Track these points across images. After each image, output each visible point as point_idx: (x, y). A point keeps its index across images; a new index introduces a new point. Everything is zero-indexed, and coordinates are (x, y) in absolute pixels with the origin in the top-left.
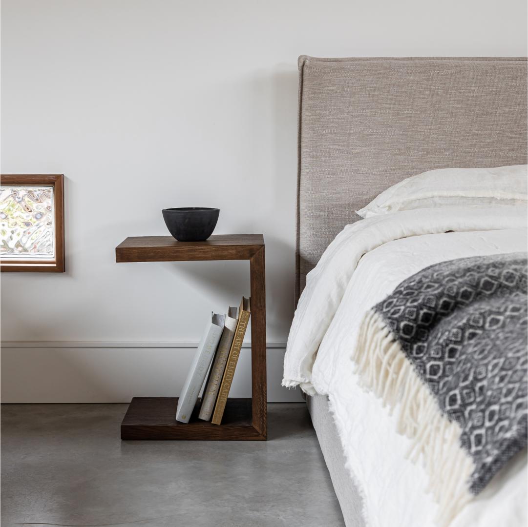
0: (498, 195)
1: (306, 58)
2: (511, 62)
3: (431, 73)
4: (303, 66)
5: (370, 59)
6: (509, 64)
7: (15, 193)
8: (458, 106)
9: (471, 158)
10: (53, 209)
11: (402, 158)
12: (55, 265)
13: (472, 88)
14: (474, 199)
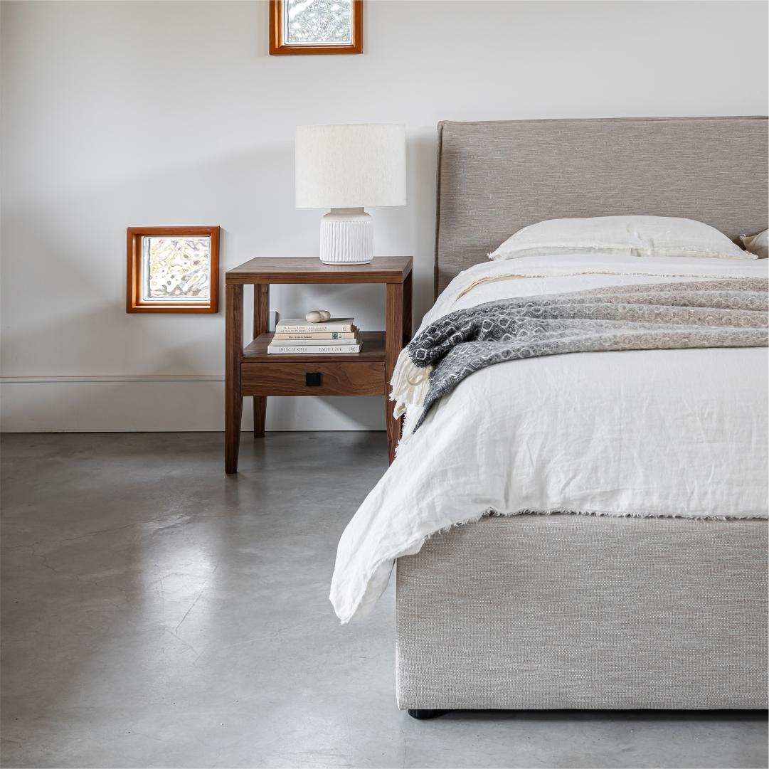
0: (595, 245)
1: (444, 122)
2: (636, 122)
3: (560, 134)
4: (442, 129)
5: (506, 122)
6: (634, 125)
7: (175, 243)
8: (585, 162)
9: (597, 208)
10: (210, 256)
11: (531, 209)
12: (209, 307)
13: (598, 147)
14: (574, 249)
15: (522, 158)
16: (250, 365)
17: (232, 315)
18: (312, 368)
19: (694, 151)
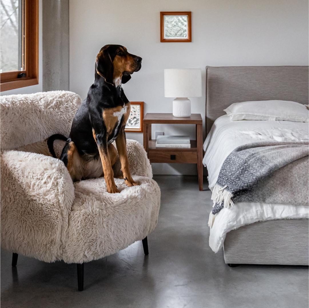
1: (208, 66)
4: (207, 69)
12: (140, 130)
15: (235, 80)
16: (152, 152)
17: (145, 134)
18: (173, 153)
19: (294, 78)
